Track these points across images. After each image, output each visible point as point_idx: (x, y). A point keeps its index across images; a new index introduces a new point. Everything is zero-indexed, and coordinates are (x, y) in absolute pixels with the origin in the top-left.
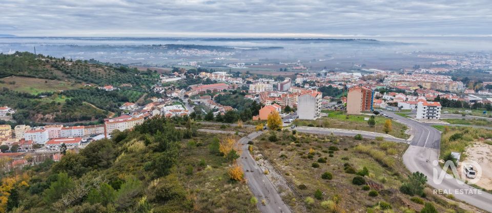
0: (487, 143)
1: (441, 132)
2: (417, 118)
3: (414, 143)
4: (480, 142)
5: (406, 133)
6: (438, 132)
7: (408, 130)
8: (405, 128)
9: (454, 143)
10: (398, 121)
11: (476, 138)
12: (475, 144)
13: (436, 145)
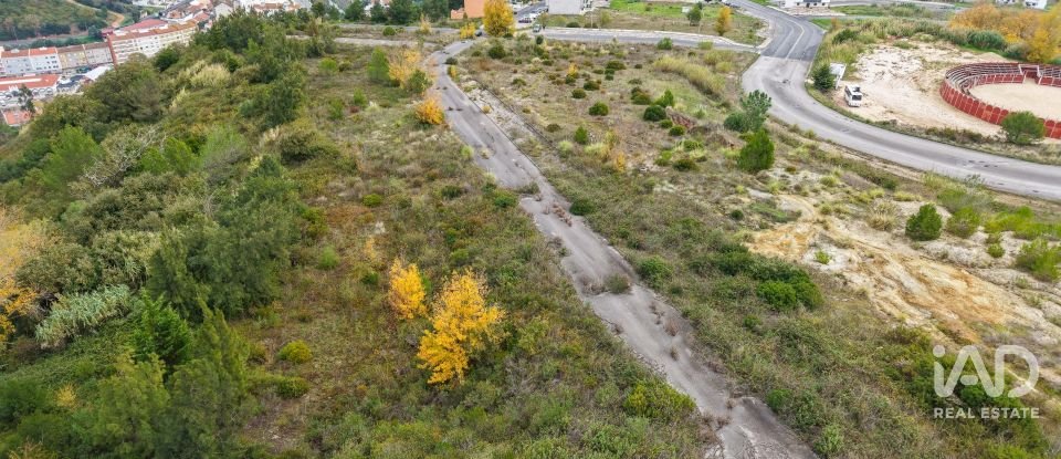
0: (898, 46)
1: (824, 31)
2: (786, 6)
3: (768, 52)
4: (888, 45)
5: (758, 34)
6: (818, 31)
7: (761, 30)
8: (758, 25)
9: (839, 47)
10: (748, 13)
11: (882, 36)
12: (878, 48)
13: (808, 54)
